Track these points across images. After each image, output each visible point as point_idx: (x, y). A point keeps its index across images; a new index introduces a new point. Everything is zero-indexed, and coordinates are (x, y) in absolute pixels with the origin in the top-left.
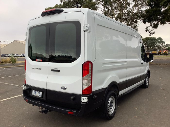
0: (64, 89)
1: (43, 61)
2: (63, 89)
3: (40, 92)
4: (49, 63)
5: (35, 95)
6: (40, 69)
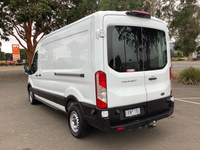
1: (136, 71)
2: (162, 95)
5: (130, 115)
6: (135, 81)
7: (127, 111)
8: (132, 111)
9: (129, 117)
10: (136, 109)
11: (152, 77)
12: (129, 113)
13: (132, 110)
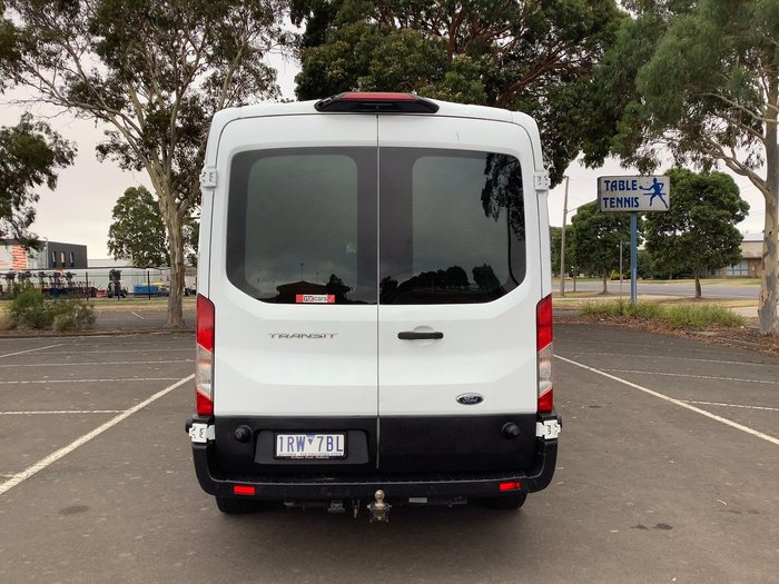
0: (473, 403)
1: (338, 301)
2: (467, 403)
3: (334, 436)
4: (380, 306)
5: (297, 453)
6: (328, 337)
7: (285, 437)
8: (307, 442)
9: (289, 458)
10: (325, 436)
11: (420, 327)
12: (295, 445)
13: (307, 438)
